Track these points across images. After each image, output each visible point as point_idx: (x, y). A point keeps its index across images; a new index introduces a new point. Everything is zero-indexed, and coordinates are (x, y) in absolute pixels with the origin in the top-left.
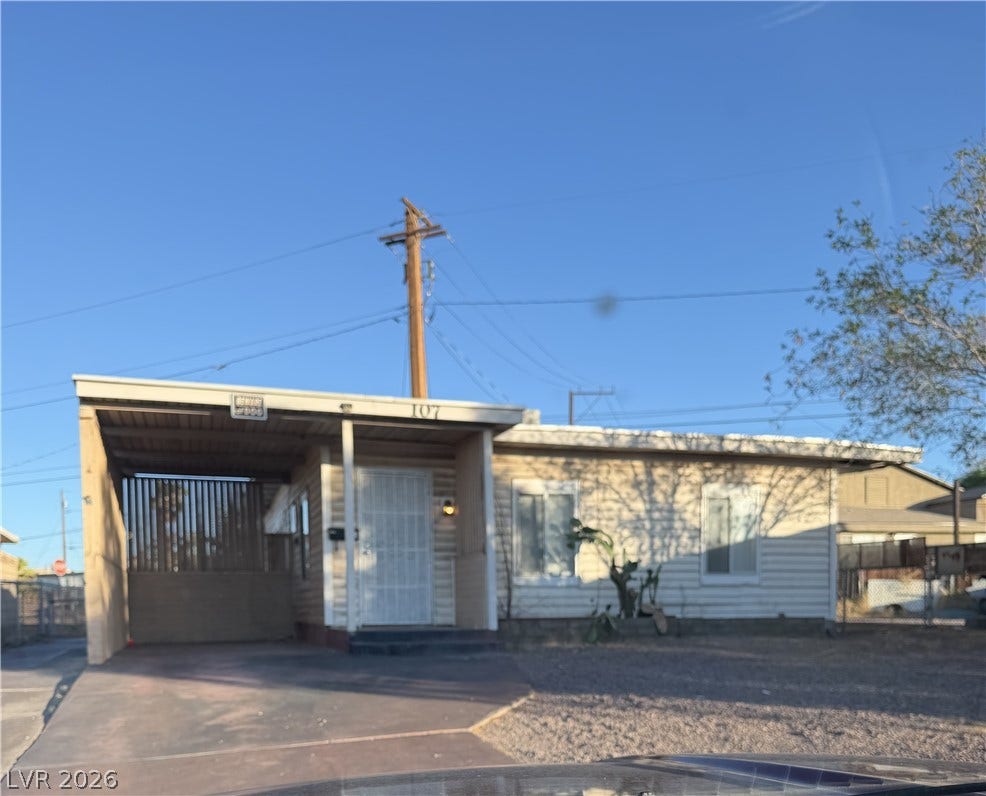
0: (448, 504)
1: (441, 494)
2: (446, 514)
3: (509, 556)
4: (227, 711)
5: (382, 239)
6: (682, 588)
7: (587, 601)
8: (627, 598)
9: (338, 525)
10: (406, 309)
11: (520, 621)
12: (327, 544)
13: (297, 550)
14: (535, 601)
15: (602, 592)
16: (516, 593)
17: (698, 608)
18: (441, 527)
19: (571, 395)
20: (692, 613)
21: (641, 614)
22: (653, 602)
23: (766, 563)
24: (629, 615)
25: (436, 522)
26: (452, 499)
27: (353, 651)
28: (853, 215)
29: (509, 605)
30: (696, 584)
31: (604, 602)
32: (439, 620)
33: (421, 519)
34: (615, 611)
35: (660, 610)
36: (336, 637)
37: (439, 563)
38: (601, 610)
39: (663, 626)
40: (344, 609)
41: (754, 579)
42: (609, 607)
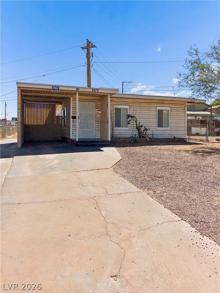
0: (99, 111)
1: (98, 108)
2: (99, 113)
3: (113, 123)
4: (52, 162)
5: (81, 48)
6: (152, 131)
7: (131, 133)
8: (140, 133)
9: (74, 115)
10: (87, 63)
11: (115, 138)
12: (71, 120)
13: (63, 120)
14: (118, 133)
15: (134, 131)
16: (114, 131)
17: (156, 135)
18: (97, 116)
19: (123, 82)
20: (155, 137)
21: (143, 137)
22: (146, 134)
23: (171, 125)
24: (140, 137)
25: (96, 115)
26: (100, 110)
27: (78, 145)
28: (194, 47)
29: (113, 135)
30: (155, 130)
31: (134, 134)
32: (96, 138)
33: (93, 114)
34: (137, 136)
35: (148, 136)
36: (73, 141)
37: (97, 124)
38: (134, 136)
39: (148, 140)
40: (75, 135)
41: (168, 129)
42: (135, 135)
